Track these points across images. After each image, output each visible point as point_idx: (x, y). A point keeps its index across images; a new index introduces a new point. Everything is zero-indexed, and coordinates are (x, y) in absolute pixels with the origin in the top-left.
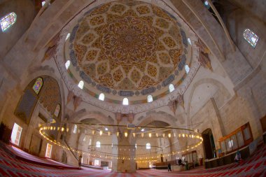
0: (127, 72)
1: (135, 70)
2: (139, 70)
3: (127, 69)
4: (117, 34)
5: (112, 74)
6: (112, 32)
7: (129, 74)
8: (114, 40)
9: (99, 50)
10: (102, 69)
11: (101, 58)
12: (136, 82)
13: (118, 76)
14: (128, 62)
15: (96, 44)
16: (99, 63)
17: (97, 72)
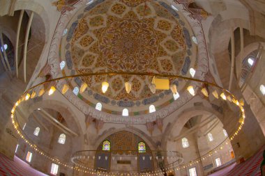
0: (166, 54)
1: (165, 44)
2: (165, 40)
3: (163, 53)
4: (122, 57)
6: (119, 61)
7: (168, 52)
8: (127, 60)
12: (177, 48)
14: (155, 49)
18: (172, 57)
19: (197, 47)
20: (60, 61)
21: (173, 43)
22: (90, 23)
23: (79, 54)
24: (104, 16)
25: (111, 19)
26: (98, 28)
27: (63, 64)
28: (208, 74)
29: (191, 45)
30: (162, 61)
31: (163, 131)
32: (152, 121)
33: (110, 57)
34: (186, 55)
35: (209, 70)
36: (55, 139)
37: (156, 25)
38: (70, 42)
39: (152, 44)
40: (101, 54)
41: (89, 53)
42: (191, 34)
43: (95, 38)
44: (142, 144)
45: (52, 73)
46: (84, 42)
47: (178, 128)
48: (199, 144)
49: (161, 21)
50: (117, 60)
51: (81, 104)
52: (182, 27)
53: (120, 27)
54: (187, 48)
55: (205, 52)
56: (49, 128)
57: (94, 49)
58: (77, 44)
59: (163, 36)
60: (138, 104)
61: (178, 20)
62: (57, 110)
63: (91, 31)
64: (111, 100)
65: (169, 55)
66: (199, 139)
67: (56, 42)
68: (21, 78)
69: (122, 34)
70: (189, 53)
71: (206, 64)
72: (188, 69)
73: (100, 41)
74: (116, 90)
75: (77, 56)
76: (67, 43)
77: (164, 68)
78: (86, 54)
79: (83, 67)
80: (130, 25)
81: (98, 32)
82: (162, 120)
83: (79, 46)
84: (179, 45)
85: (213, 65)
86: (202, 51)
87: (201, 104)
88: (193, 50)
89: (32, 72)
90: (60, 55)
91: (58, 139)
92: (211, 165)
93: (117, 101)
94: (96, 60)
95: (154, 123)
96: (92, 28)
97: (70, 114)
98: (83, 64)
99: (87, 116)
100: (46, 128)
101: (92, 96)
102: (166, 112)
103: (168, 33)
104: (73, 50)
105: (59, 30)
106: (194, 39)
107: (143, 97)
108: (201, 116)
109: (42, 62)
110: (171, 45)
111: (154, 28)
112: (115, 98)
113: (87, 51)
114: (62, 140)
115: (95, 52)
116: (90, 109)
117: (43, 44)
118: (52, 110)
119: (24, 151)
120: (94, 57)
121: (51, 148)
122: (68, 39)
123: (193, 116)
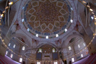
0: (61, 15)
1: (61, 11)
3: (60, 15)
4: (45, 17)
5: (60, 21)
7: (62, 14)
8: (47, 18)
9: (50, 24)
10: (57, 25)
11: (53, 23)
12: (65, 12)
13: (62, 19)
14: (57, 13)
15: (47, 24)
16: (55, 25)
17: (58, 27)
18: (64, 16)
19: (73, 11)
20: (22, 19)
21: (64, 11)
22: (33, 4)
23: (29, 16)
24: (38, 2)
25: (40, 3)
26: (35, 6)
27: (23, 20)
28: (78, 21)
29: (70, 11)
30: (60, 18)
31: (62, 44)
32: (57, 40)
33: (40, 17)
34: (69, 15)
35: (78, 20)
36: (21, 48)
37: (57, 4)
38: (26, 12)
39: (56, 11)
40: (37, 16)
41: (33, 16)
42: (70, 7)
43: (34, 10)
44: (54, 49)
45: (19, 23)
46: (30, 12)
47: (67, 42)
48: (75, 49)
49: (59, 3)
50: (43, 18)
51: (30, 35)
52: (67, 4)
53: (44, 6)
54: (69, 12)
55: (76, 13)
56: (18, 44)
57: (34, 14)
58: (28, 13)
59: (60, 8)
60: (52, 34)
61: (65, 2)
62: (21, 37)
63: (33, 7)
64: (41, 33)
65: (62, 15)
66: (75, 47)
67: (20, 11)
68: (7, 25)
69: (45, 8)
70: (70, 14)
71: (77, 18)
72: (70, 20)
73: (37, 11)
74: (43, 29)
75: (28, 17)
76: (24, 12)
77: (61, 20)
78: (31, 16)
79: (31, 21)
80: (47, 5)
81: (36, 8)
82: (61, 39)
83: (29, 13)
84: (66, 11)
85: (79, 18)
86: (75, 13)
87: (75, 33)
88: (71, 13)
89: (11, 23)
90: (22, 16)
91: (22, 49)
92: (80, 57)
93: (44, 33)
94: (35, 18)
95: (58, 41)
96: (33, 6)
97: (26, 38)
98: (31, 20)
99: (33, 39)
100: (17, 45)
101: (34, 32)
102: (62, 37)
103: (62, 7)
104: (27, 15)
105: (21, 7)
106: (72, 9)
107: (53, 31)
108: (76, 38)
109: (15, 19)
110: (63, 12)
111: (57, 6)
112: (43, 32)
113: (32, 15)
114: (24, 49)
115: (35, 15)
116: (34, 36)
117: (15, 12)
118: (20, 37)
119: (10, 54)
120: (35, 17)
121: (19, 52)
122: (25, 11)
123: (72, 38)
